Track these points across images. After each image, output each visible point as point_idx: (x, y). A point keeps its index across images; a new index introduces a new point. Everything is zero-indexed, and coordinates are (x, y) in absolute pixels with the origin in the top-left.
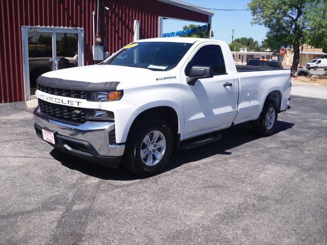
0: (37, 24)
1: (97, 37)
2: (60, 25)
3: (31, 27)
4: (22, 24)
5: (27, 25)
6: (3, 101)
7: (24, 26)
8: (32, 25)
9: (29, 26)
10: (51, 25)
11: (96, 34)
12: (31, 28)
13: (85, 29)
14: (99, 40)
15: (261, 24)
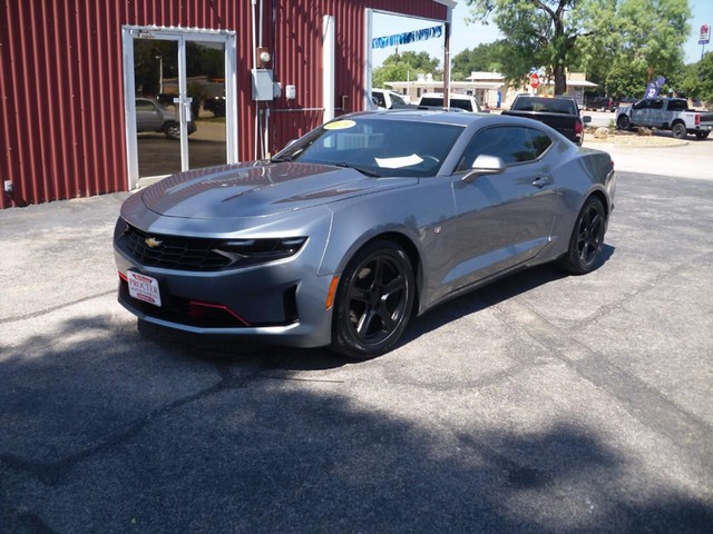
0: (150, 22)
1: (261, 51)
2: (192, 25)
3: (141, 28)
4: (123, 22)
5: (132, 23)
6: (88, 192)
7: (127, 26)
8: (141, 23)
9: (136, 27)
10: (176, 25)
11: (257, 46)
12: (140, 31)
13: (238, 34)
14: (265, 56)
15: (487, 23)
